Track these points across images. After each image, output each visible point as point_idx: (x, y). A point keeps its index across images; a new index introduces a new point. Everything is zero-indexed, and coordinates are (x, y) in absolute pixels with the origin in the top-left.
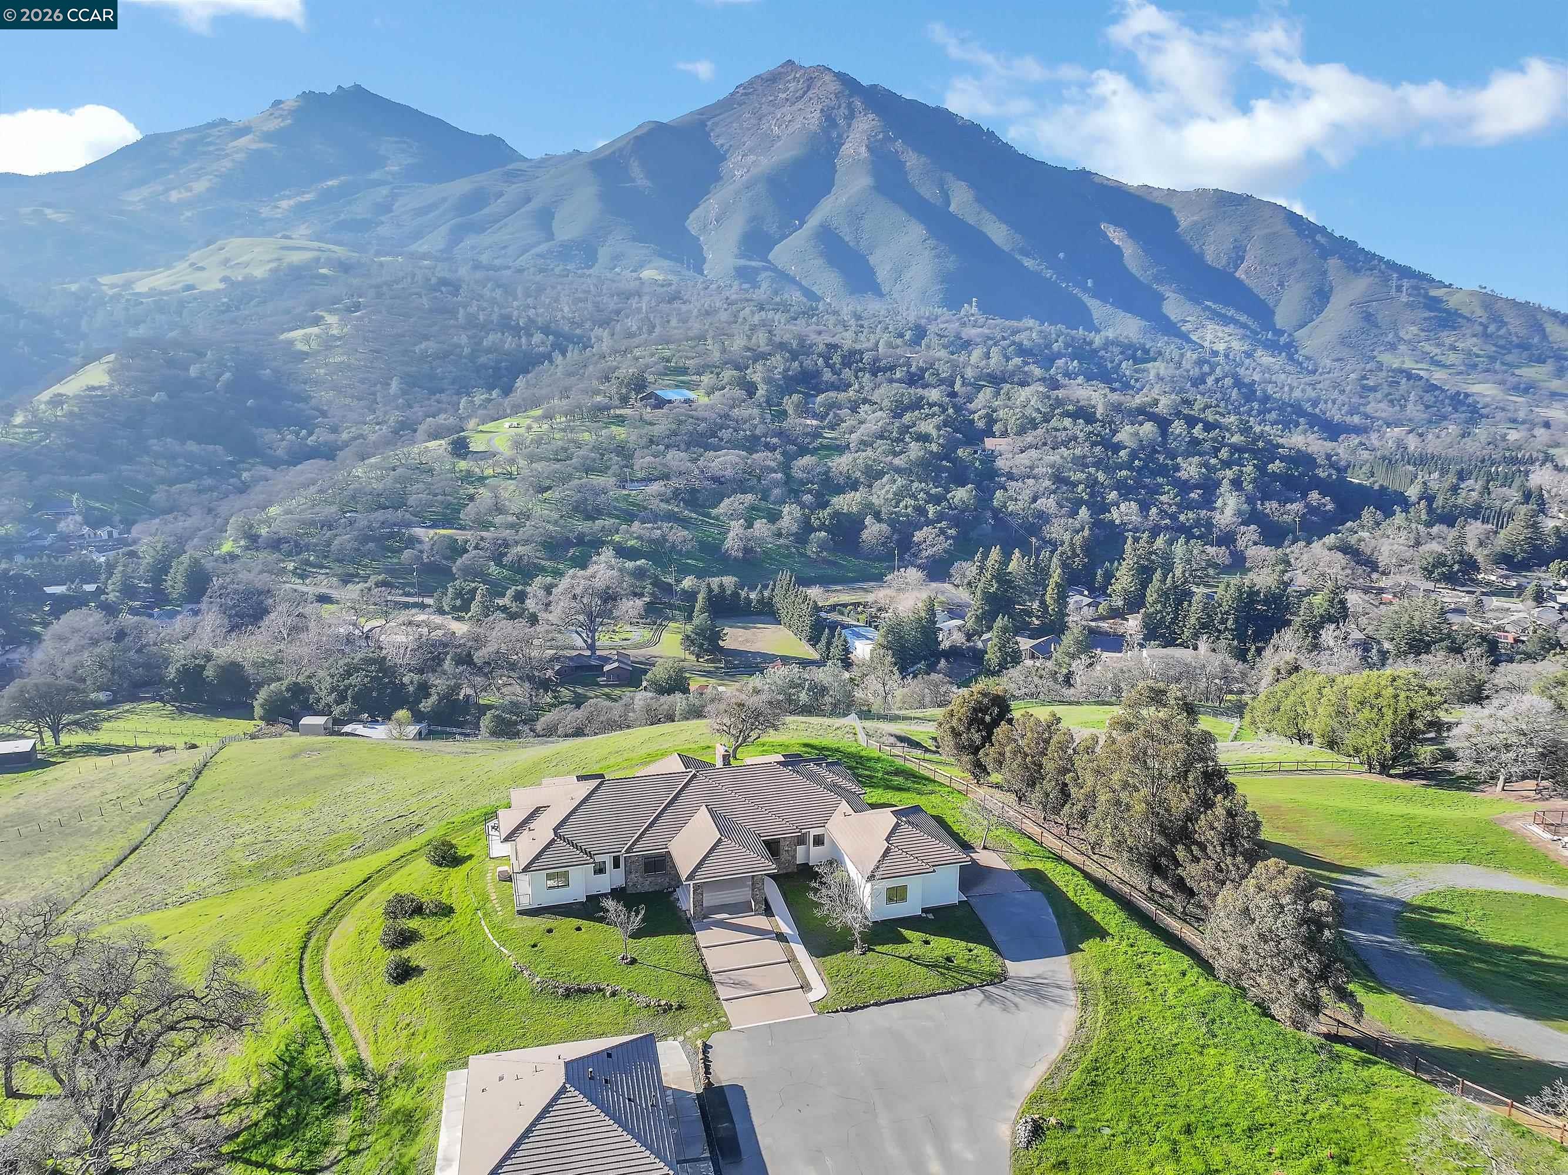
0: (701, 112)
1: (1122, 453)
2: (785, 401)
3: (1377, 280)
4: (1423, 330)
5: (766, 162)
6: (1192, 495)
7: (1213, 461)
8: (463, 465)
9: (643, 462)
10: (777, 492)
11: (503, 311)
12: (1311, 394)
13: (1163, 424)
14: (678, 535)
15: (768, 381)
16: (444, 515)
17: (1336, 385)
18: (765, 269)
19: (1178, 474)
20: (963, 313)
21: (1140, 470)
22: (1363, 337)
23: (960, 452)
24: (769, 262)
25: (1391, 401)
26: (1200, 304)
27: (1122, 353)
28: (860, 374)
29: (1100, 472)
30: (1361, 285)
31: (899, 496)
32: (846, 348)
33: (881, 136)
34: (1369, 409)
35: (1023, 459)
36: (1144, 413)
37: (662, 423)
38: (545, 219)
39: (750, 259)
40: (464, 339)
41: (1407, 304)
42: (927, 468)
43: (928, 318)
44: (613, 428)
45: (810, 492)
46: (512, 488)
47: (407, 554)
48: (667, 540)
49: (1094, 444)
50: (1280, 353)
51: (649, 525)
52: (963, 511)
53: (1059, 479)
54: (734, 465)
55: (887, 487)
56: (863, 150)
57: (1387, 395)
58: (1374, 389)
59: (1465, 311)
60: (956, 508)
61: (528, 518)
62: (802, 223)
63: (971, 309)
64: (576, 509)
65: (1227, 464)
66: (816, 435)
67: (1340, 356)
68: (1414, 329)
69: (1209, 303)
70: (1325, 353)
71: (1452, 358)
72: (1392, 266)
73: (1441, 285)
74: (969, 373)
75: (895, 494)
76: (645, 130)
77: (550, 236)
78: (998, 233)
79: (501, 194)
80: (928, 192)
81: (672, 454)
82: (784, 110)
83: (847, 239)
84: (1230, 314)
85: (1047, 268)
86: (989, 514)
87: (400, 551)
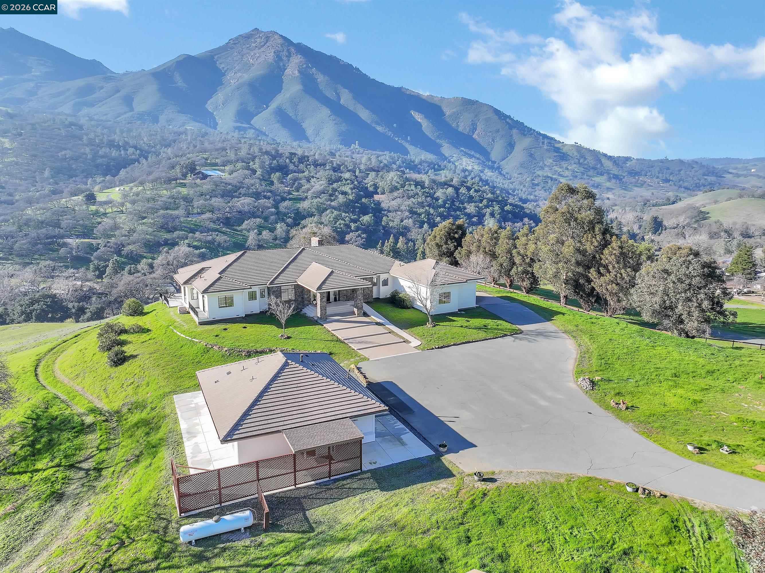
0: (212, 51)
1: (440, 201)
2: (272, 176)
3: (533, 139)
4: (554, 161)
5: (246, 77)
6: (473, 219)
7: (481, 205)
8: (93, 208)
9: (198, 203)
10: (272, 217)
11: (109, 138)
12: (512, 187)
13: (457, 189)
14: (221, 238)
15: (262, 167)
16: (84, 232)
17: (521, 183)
18: (250, 128)
19: (466, 211)
20: (352, 147)
21: (449, 208)
22: (530, 164)
23: (363, 200)
24: (251, 125)
25: (545, 190)
26: (459, 149)
27: (428, 166)
28: (308, 167)
29: (431, 209)
30: (527, 141)
31: (336, 219)
32: (300, 155)
33: (305, 66)
34: (536, 193)
35: (394, 203)
36: (446, 184)
37: (206, 186)
38: (128, 101)
39: (242, 123)
40: (88, 150)
41: (547, 150)
42: (348, 206)
43: (335, 150)
44: (180, 188)
45: (290, 217)
46: (124, 218)
47: (63, 251)
48: (215, 241)
49: (426, 197)
50: (495, 171)
51: (206, 234)
52: (368, 227)
53: (412, 212)
54: (249, 205)
55: (329, 215)
56: (296, 72)
57: (543, 188)
58: (537, 185)
59: (570, 153)
60: (365, 225)
61: (134, 232)
62: (267, 107)
63: (356, 146)
64: (162, 227)
65: (487, 206)
66: (289, 193)
67: (520, 172)
68: (551, 161)
69: (462, 149)
70: (514, 171)
71: (567, 173)
72: (540, 134)
73: (559, 142)
74: (362, 167)
75: (334, 218)
76: (181, 59)
77: (132, 110)
78: (364, 114)
79: (102, 88)
80: (330, 94)
81: (214, 199)
82: (255, 51)
83: (291, 115)
84: (472, 154)
85: (389, 131)
86: (381, 227)
87: (57, 250)
